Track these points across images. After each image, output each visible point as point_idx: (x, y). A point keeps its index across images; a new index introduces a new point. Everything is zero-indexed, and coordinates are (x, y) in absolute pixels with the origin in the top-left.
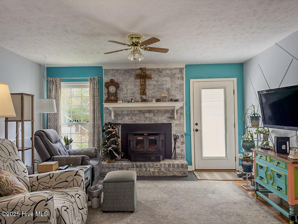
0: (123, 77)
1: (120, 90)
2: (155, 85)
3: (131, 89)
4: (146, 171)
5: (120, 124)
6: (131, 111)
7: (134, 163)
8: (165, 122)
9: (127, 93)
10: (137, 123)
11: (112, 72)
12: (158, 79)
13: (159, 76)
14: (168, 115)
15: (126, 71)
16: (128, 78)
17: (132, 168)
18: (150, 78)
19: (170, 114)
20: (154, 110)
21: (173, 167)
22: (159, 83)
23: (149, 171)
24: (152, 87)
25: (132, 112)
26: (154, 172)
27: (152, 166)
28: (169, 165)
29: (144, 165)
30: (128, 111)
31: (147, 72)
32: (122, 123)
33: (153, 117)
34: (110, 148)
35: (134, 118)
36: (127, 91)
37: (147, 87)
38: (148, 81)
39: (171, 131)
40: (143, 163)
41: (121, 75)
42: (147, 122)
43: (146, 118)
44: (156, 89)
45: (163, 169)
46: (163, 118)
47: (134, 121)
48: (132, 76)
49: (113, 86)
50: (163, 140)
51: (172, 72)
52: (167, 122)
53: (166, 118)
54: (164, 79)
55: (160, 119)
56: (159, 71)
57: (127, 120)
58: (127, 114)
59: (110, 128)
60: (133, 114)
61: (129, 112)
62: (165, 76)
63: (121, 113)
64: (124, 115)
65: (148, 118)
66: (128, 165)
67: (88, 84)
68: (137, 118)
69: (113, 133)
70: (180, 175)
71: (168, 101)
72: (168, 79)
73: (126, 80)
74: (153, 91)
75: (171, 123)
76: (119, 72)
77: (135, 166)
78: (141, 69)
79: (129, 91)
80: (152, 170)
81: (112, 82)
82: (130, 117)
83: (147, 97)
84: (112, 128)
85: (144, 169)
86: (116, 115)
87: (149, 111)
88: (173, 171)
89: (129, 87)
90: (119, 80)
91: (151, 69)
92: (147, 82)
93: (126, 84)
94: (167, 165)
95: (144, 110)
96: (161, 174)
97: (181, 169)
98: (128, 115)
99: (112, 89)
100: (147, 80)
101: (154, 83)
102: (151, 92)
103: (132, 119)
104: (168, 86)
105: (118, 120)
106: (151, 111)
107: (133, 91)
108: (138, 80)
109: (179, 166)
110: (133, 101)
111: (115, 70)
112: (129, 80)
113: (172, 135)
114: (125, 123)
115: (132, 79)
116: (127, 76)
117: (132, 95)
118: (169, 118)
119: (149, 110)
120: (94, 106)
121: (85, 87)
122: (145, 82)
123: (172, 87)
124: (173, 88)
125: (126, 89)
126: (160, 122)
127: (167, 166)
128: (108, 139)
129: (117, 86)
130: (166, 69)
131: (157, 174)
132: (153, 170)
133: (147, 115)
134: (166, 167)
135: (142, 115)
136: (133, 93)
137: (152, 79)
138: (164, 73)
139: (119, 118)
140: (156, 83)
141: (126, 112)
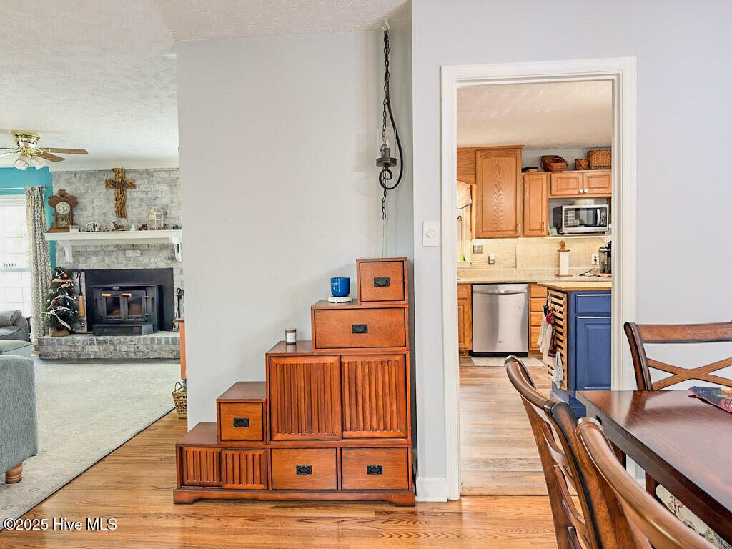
0: (86, 184)
1: (82, 209)
2: (142, 200)
3: (100, 206)
4: (115, 350)
5: (83, 270)
6: (102, 246)
7: (95, 338)
8: (162, 265)
9: (93, 214)
10: (113, 268)
11: (67, 177)
12: (147, 188)
13: (148, 183)
14: (167, 253)
15: (91, 174)
16: (95, 187)
17: (90, 345)
18: (133, 186)
19: (170, 251)
20: (142, 246)
21: (158, 344)
22: (150, 195)
23: (120, 350)
24: (137, 203)
25: (102, 250)
26: (127, 352)
27: (124, 343)
28: (152, 339)
29: (111, 340)
30: (96, 247)
31: (128, 176)
32: (86, 269)
33: (140, 258)
34: (52, 312)
35: (106, 259)
36: (94, 210)
37: (128, 203)
38: (130, 193)
39: (173, 281)
40: (108, 338)
41: (82, 181)
42: (130, 267)
43: (128, 259)
44: (145, 207)
45: (143, 348)
46: (158, 259)
47: (108, 265)
48: (102, 183)
49: (65, 203)
50: (152, 299)
51: (172, 176)
52: (165, 267)
53: (163, 259)
54: (158, 187)
55: (152, 260)
56: (148, 174)
57: (95, 264)
58: (95, 251)
59: (57, 277)
60: (105, 252)
61: (98, 249)
62: (159, 183)
63: (84, 250)
64: (90, 254)
65: (132, 260)
66: (84, 341)
67: (24, 198)
68: (113, 259)
69: (63, 286)
70: (171, 356)
71: (159, 229)
72: (164, 188)
73: (92, 190)
74: (140, 209)
75: (172, 269)
76: (78, 175)
77: (95, 342)
78: (113, 170)
79: (97, 212)
80: (124, 348)
81: (62, 196)
82: (100, 258)
83: (129, 221)
84: (62, 278)
85: (112, 347)
86: (76, 254)
87: (134, 247)
88: (160, 349)
89: (96, 203)
90: (79, 192)
91: (134, 171)
92: (128, 194)
93: (92, 197)
94: (149, 340)
95: (124, 245)
96: (140, 355)
97: (172, 347)
98: (96, 253)
99: (63, 208)
100: (129, 190)
101: (140, 195)
102: (135, 211)
103: (104, 261)
104: (165, 200)
105: (79, 263)
106: (137, 246)
107: (104, 211)
108: (113, 191)
109: (169, 342)
110: (96, 229)
111: (71, 173)
112: (97, 191)
113: (175, 290)
114: (92, 268)
115: (102, 187)
116: (93, 182)
117: (102, 217)
118: (169, 259)
119: (133, 245)
120: (35, 238)
121: (17, 204)
122: (122, 193)
123: (172, 202)
124: (174, 205)
125: (91, 207)
126: (153, 266)
127: (149, 342)
128: (53, 296)
129: (73, 202)
130: (161, 170)
131: (132, 356)
132: (126, 350)
133: (130, 253)
134: (146, 344)
135: (121, 253)
136: (105, 214)
137: (137, 189)
138: (158, 177)
139: (81, 259)
140: (145, 196)
141: (93, 249)
